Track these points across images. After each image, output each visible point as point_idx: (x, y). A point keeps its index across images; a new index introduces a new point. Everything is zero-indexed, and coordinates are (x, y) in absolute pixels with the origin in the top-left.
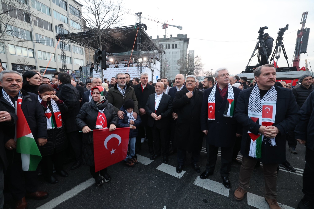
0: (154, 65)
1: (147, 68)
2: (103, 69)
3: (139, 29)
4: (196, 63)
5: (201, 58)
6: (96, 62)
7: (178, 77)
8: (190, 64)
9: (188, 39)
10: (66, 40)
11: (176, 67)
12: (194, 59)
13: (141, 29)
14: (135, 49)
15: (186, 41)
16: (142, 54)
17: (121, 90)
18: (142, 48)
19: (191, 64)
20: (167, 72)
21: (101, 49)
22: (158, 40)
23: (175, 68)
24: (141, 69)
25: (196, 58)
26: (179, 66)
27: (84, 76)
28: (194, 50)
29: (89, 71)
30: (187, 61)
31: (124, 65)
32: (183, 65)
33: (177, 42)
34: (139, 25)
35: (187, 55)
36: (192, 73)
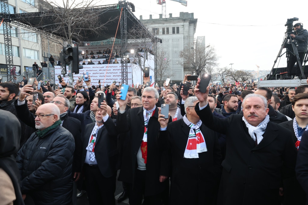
0: (146, 61)
2: (74, 73)
3: (123, 10)
4: (207, 55)
5: (214, 48)
6: (64, 64)
9: (196, 20)
10: (12, 23)
11: (179, 61)
12: (204, 49)
13: (127, 10)
14: (118, 36)
15: (193, 22)
16: (128, 44)
19: (200, 57)
20: (165, 69)
22: (152, 21)
23: (177, 63)
24: (127, 67)
25: (207, 48)
26: (182, 60)
27: (45, 81)
28: (204, 36)
29: (53, 73)
30: (195, 52)
32: (189, 58)
33: (179, 24)
34: (123, 4)
35: (194, 44)
36: (202, 69)
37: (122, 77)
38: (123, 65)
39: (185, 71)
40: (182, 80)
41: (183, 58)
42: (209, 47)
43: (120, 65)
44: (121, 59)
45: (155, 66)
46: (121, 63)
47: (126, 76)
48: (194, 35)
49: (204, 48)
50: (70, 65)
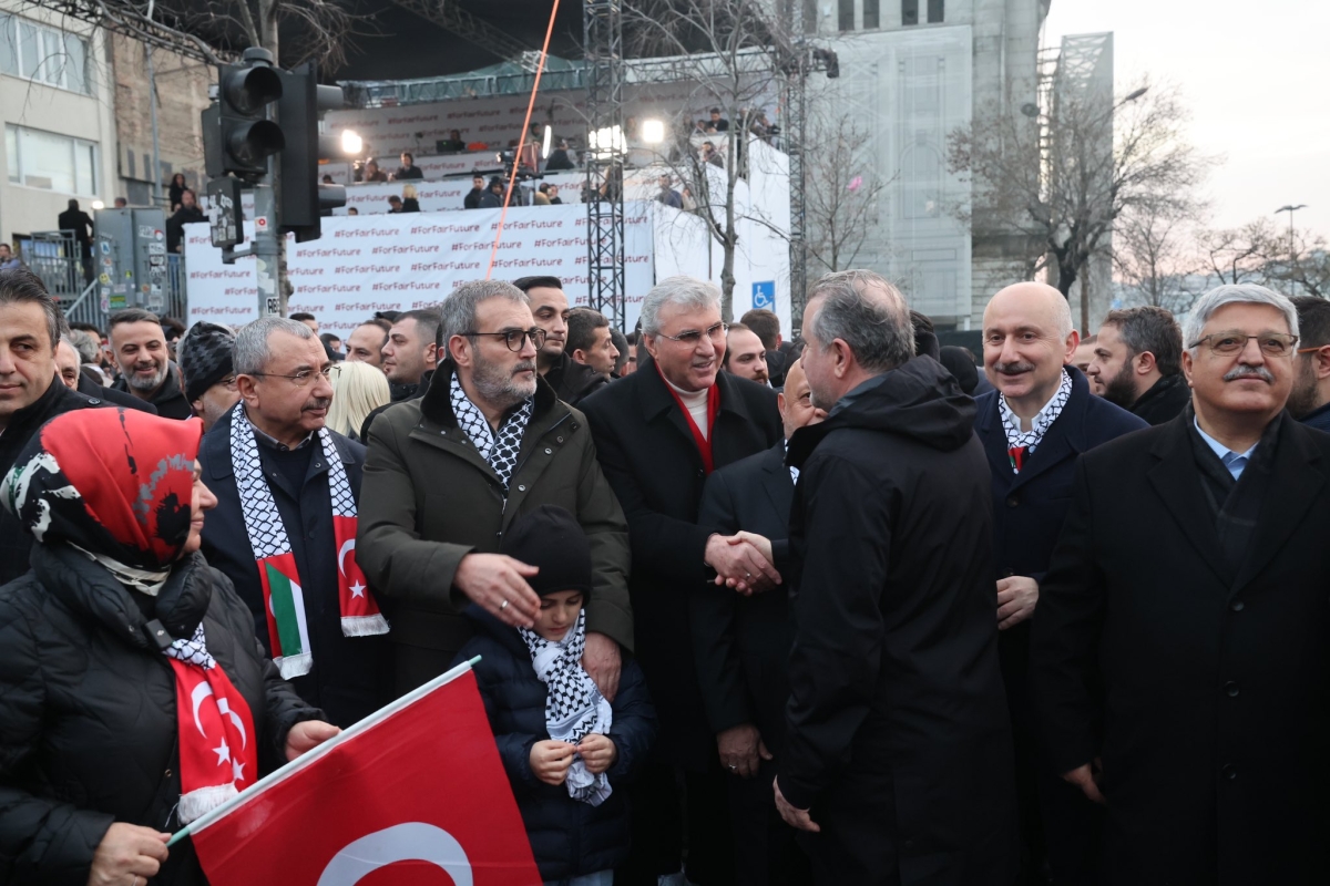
0: (740, 183)
1: (672, 211)
2: (291, 234)
4: (1130, 149)
5: (1181, 102)
6: (225, 173)
7: (1007, 323)
8: (1071, 162)
11: (939, 196)
12: (1110, 114)
14: (565, 48)
16: (628, 87)
17: (487, 433)
18: (629, 31)
19: (1082, 165)
20: (854, 246)
21: (272, 55)
23: (931, 205)
24: (619, 220)
25: (1130, 105)
26: (963, 188)
27: (114, 297)
29: (158, 247)
30: (1044, 132)
31: (466, 186)
32: (1009, 173)
35: (1039, 83)
36: (1093, 243)
37: (591, 288)
38: (597, 207)
39: (982, 255)
40: (961, 311)
41: (969, 173)
42: (1140, 99)
43: (581, 210)
44: (583, 177)
45: (793, 225)
46: (584, 200)
47: (615, 276)
48: (1038, 29)
49: (1105, 110)
50: (266, 184)
